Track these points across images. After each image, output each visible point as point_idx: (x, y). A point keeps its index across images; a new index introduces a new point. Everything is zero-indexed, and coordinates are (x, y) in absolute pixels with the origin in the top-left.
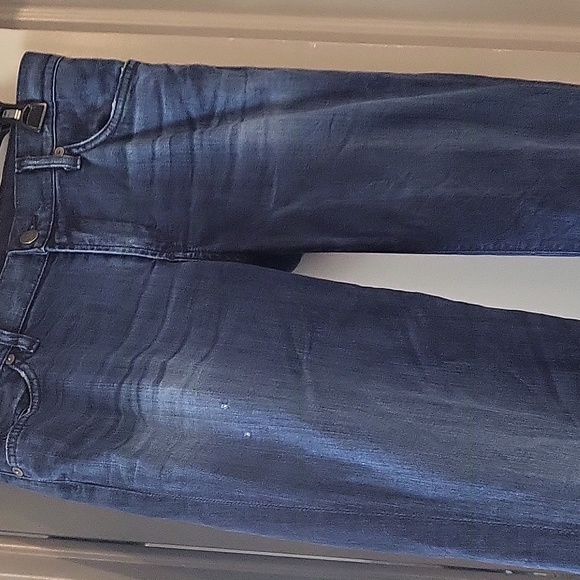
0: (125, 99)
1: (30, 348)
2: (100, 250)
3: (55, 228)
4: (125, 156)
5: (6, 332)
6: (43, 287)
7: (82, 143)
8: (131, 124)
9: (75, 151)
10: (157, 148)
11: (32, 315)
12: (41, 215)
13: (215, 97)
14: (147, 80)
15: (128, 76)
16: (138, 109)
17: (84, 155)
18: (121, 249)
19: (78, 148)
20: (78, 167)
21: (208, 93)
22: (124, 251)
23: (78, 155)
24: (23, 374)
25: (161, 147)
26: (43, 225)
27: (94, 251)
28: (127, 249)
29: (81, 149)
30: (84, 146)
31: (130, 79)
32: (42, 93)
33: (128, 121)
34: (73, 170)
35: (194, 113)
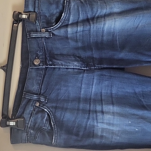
0: (67, 13)
1: (45, 100)
2: (65, 66)
3: (46, 58)
4: (67, 32)
5: (35, 95)
6: (45, 79)
7: (52, 28)
8: (69, 21)
9: (49, 30)
10: (79, 29)
11: (42, 89)
12: (40, 54)
13: (97, 11)
14: (74, 6)
15: (67, 4)
16: (71, 16)
17: (53, 32)
18: (73, 66)
19: (50, 29)
20: (52, 36)
21: (95, 10)
22: (74, 67)
23: (50, 32)
24: (46, 110)
25: (80, 28)
26: (41, 57)
27: (63, 67)
28: (75, 66)
29: (52, 30)
30: (52, 29)
31: (69, 6)
32: (34, 9)
33: (68, 20)
34: (49, 37)
35: (89, 16)
